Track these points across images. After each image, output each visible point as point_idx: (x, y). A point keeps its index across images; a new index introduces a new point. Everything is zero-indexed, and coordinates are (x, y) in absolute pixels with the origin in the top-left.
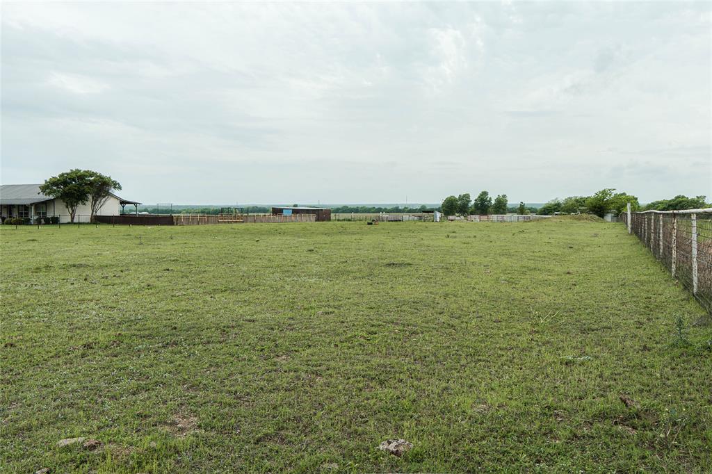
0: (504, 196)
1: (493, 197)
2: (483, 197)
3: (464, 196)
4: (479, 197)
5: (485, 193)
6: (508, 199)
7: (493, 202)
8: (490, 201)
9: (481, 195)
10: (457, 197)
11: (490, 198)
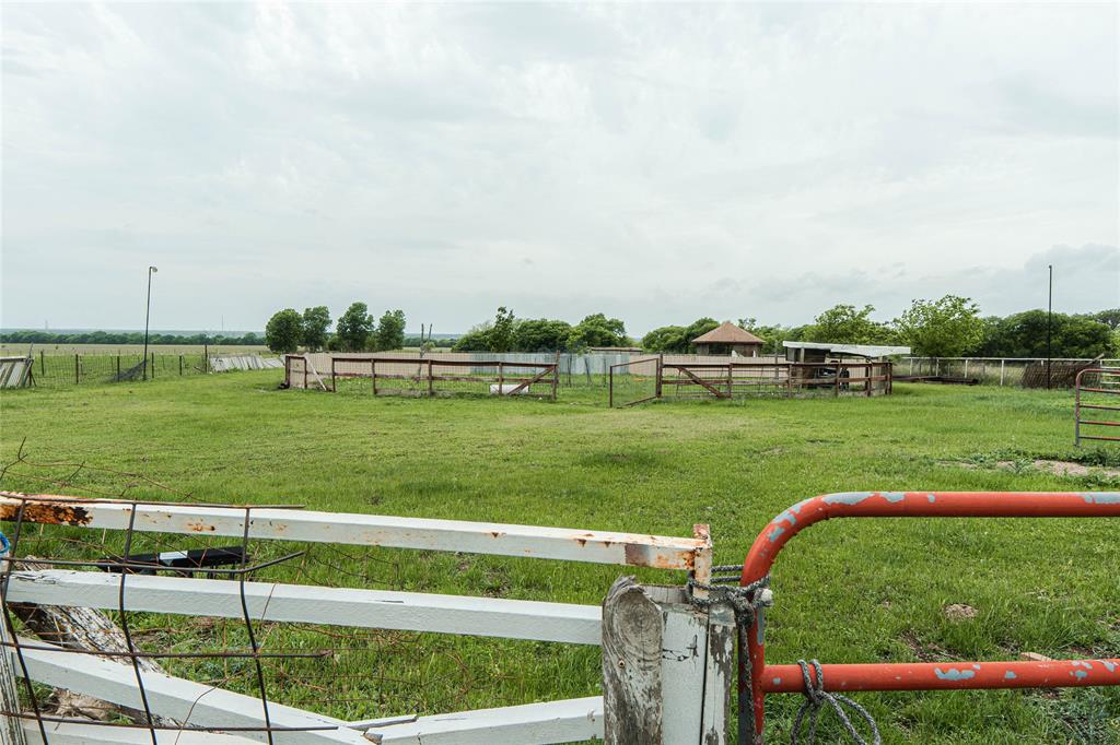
0: (399, 313)
1: (376, 316)
2: (356, 316)
3: (317, 311)
4: (348, 314)
5: (359, 308)
6: (406, 318)
7: (376, 324)
8: (369, 323)
9: (352, 310)
10: (302, 313)
11: (371, 317)
